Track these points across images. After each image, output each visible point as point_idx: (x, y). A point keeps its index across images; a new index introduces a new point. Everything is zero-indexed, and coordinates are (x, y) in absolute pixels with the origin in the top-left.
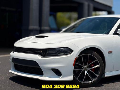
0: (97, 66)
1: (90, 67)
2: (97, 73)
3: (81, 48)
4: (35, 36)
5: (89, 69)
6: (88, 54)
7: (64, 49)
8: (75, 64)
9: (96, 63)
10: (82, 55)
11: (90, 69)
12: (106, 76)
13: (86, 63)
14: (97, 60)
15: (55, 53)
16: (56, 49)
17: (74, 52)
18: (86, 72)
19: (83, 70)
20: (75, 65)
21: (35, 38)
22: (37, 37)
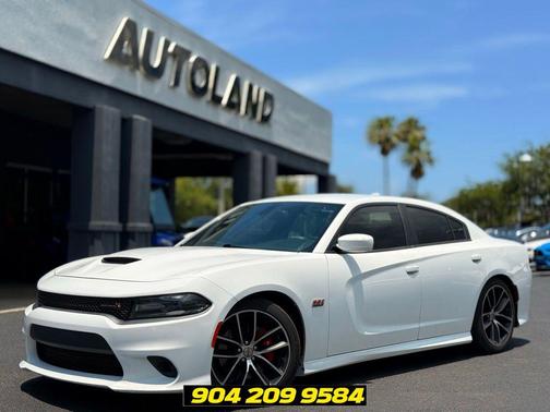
0: (282, 344)
1: (261, 347)
2: (280, 364)
3: (235, 294)
4: (102, 257)
5: (258, 354)
6: (255, 312)
7: (186, 299)
8: (218, 340)
9: (278, 337)
10: (237, 314)
11: (262, 355)
12: (307, 371)
13: (248, 337)
14: (281, 327)
15: (159, 311)
16: (162, 298)
17: (213, 307)
18: (249, 363)
19: (242, 355)
20: (216, 343)
21: (101, 263)
22: (107, 260)
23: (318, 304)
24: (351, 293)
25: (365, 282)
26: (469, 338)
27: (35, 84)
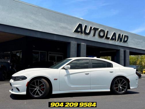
10: (35, 81)
14: (43, 83)
17: (27, 79)
23: (55, 79)
24: (66, 78)
25: (71, 76)
26: (109, 90)
27: (55, 39)
